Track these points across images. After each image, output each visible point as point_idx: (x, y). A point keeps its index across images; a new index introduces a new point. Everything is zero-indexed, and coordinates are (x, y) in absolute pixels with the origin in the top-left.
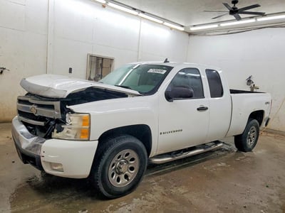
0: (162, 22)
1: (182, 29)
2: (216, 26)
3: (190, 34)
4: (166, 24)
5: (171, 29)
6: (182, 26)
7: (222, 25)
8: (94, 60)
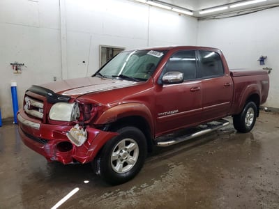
0: (170, 8)
1: (191, 14)
2: (225, 8)
3: (200, 18)
4: (174, 9)
5: (180, 14)
6: (191, 11)
7: (233, 6)
8: (105, 51)
